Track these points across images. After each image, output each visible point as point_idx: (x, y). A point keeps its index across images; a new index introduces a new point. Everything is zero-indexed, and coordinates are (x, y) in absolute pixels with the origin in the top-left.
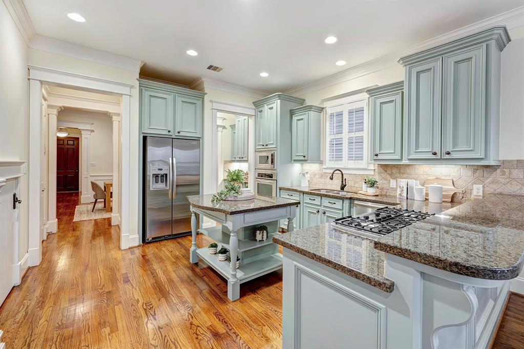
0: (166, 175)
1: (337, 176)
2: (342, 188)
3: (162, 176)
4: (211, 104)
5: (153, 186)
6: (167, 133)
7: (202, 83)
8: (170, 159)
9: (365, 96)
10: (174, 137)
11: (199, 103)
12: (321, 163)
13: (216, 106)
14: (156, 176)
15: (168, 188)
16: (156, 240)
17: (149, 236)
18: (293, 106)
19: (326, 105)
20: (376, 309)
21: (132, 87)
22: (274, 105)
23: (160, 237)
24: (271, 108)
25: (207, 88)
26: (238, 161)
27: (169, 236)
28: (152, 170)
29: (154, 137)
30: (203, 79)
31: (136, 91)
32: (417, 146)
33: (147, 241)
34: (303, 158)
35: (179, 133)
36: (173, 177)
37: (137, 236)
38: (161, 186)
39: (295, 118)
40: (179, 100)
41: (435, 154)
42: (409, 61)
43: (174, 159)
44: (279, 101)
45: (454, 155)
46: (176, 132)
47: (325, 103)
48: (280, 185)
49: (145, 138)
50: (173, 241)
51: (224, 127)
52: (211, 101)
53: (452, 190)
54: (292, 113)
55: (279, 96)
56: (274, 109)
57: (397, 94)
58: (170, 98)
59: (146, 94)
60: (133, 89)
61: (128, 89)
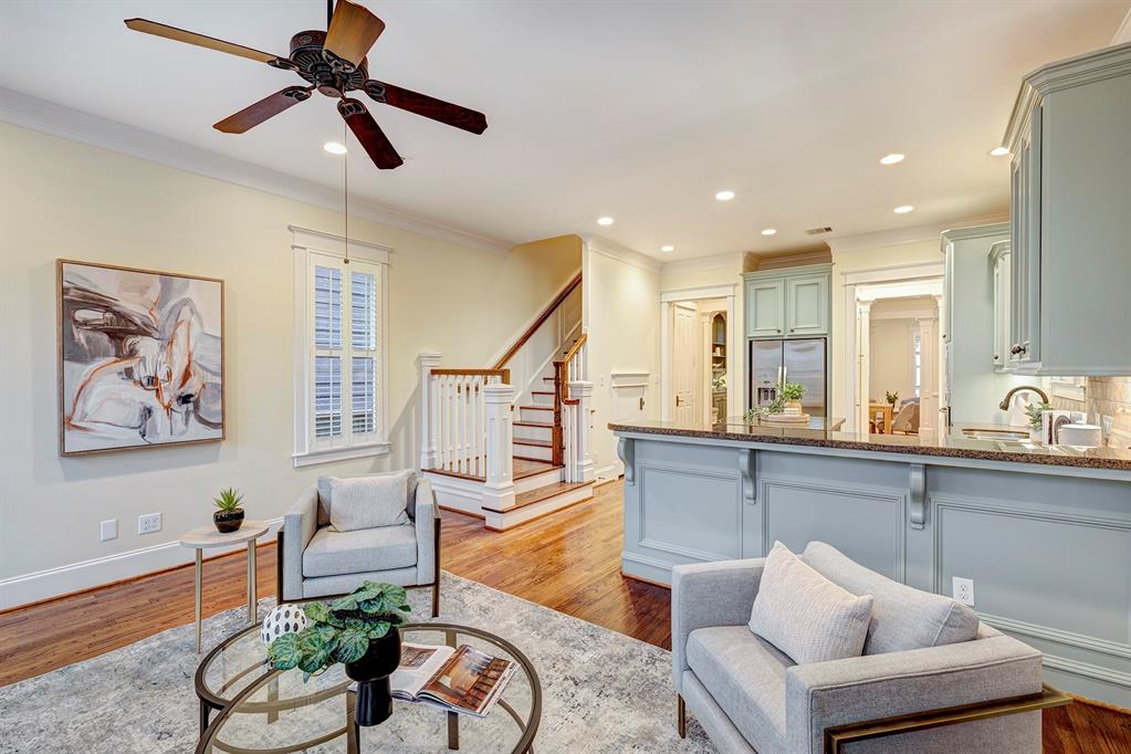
0: (775, 390)
4: (842, 279)
5: (759, 404)
6: (776, 333)
8: (780, 367)
10: (784, 337)
11: (823, 282)
21: (736, 285)
22: (948, 255)
28: (758, 384)
29: (761, 340)
30: (828, 243)
31: (740, 290)
35: (792, 331)
40: (792, 285)
43: (785, 368)
44: (952, 245)
46: (789, 330)
49: (751, 344)
52: (842, 274)
55: (948, 236)
58: (779, 285)
59: (752, 288)
60: (737, 288)
61: (732, 288)
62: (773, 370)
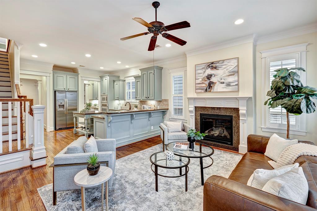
0: (64, 105)
1: (128, 105)
2: (130, 109)
3: (62, 106)
4: (81, 78)
5: (58, 109)
6: (64, 90)
7: (78, 70)
8: (65, 99)
9: (133, 78)
10: (66, 91)
11: (76, 78)
12: (125, 100)
13: (83, 79)
14: (60, 106)
15: (64, 110)
16: (60, 129)
17: (57, 128)
18: (115, 79)
19: (126, 79)
20: (103, 123)
21: (50, 73)
22: (107, 78)
23: (62, 128)
24: (106, 79)
25: (80, 71)
26: (95, 99)
27: (65, 128)
28: (58, 103)
29: (58, 91)
30: (78, 69)
31: (51, 75)
32: (143, 96)
33: (56, 130)
34: (118, 99)
35: (68, 89)
36: (67, 106)
37: (53, 127)
38: (62, 109)
39: (115, 83)
40: (68, 77)
41: (146, 98)
42: (141, 70)
43: (67, 99)
44: (108, 77)
45: (150, 98)
46: (67, 89)
47: (126, 78)
48: (109, 109)
49: (55, 92)
50: (68, 130)
51: (89, 85)
52: (81, 77)
53: (154, 108)
54: (114, 81)
55: (108, 75)
56: (106, 80)
57: (140, 79)
58: (65, 76)
59: (56, 75)
60: (50, 74)
61: (49, 74)
62: (63, 99)
